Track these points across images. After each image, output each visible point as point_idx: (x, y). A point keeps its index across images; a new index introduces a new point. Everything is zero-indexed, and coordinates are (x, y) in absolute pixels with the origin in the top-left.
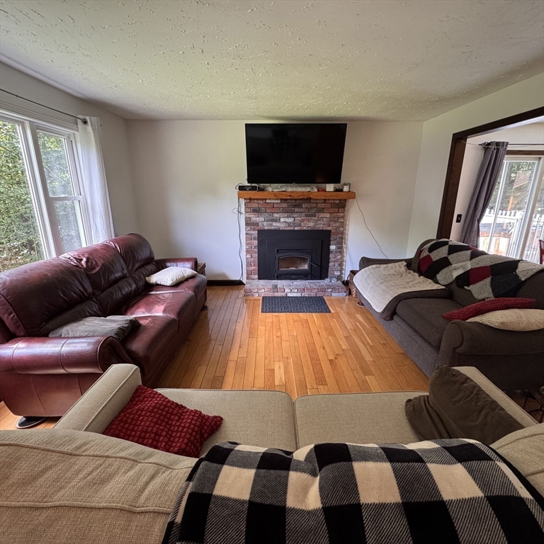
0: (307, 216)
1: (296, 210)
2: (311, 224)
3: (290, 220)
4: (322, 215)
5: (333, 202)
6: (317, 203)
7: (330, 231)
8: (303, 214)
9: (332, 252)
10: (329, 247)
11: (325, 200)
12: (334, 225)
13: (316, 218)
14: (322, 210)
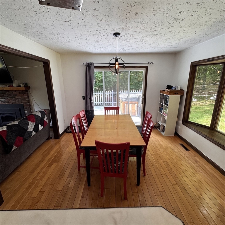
0: (10, 98)
1: (4, 95)
2: (13, 102)
3: (3, 100)
4: (17, 97)
5: (19, 91)
6: (13, 92)
7: (23, 104)
8: (8, 97)
9: (26, 114)
10: (24, 112)
11: (15, 91)
12: (24, 102)
13: (15, 99)
14: (16, 95)
